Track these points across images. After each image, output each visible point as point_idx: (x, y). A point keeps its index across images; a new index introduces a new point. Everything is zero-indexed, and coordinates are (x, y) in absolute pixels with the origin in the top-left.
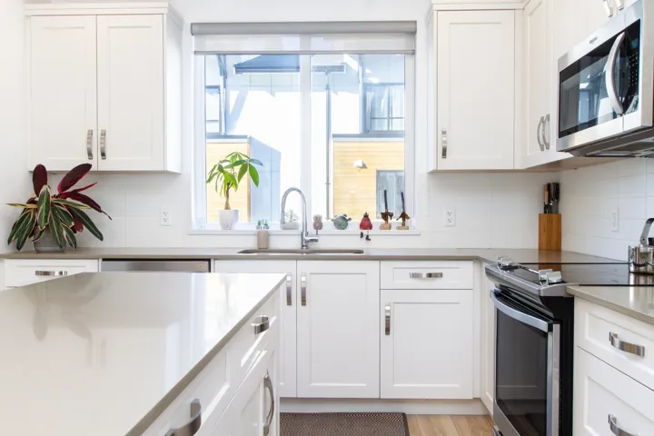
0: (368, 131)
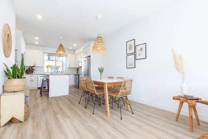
0: (49, 60)
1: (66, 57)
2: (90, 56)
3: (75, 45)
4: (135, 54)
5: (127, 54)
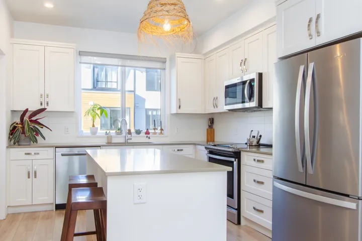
0: (95, 88)
1: (164, 69)
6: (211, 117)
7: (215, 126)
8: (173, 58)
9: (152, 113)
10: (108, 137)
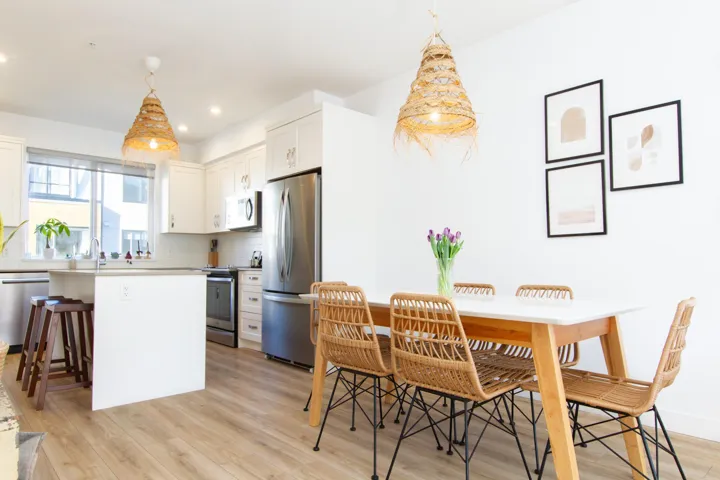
1: (153, 178)
2: (318, 171)
3: (216, 111)
4: (602, 162)
5: (547, 162)
6: (214, 238)
7: (219, 249)
8: (164, 166)
9: (133, 236)
10: (70, 262)
